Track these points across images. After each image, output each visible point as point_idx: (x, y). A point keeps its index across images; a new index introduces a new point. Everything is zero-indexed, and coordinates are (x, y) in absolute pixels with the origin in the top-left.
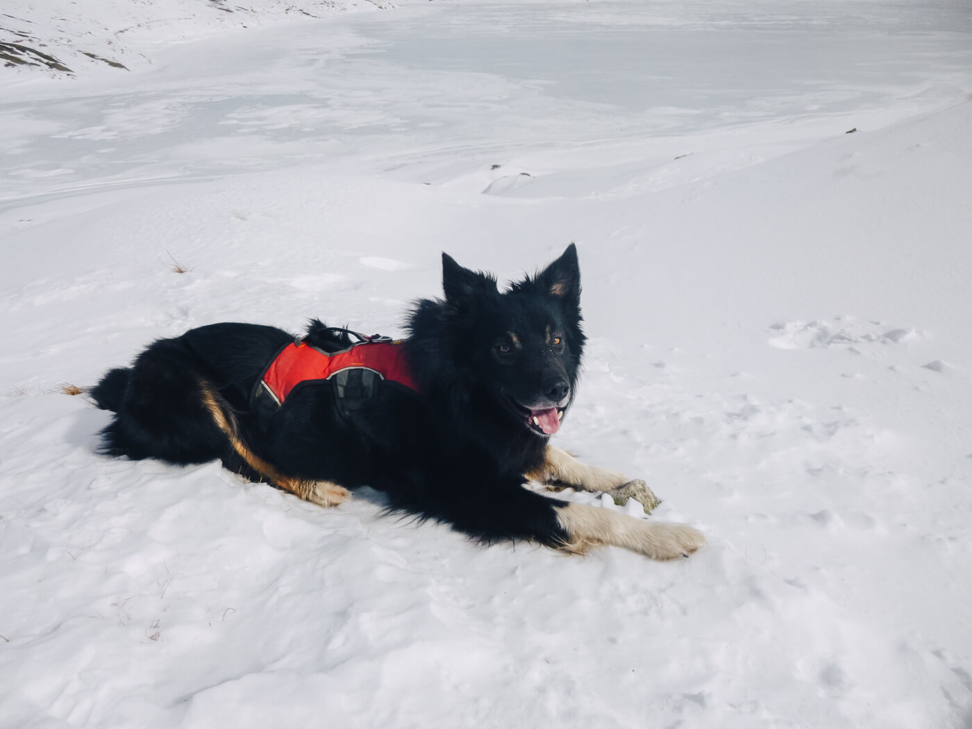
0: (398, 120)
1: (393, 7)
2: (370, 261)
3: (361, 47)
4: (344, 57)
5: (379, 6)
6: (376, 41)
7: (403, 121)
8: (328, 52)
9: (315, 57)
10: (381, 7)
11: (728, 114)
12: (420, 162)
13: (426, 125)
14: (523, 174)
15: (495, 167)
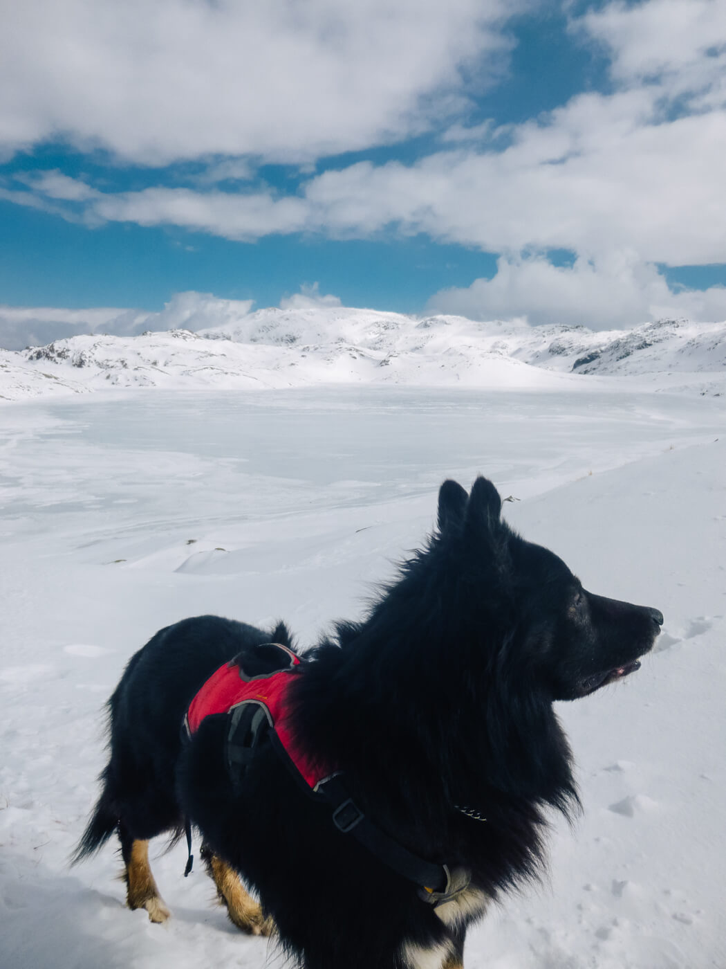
0: (93, 498)
1: (90, 391)
2: (73, 649)
3: (56, 428)
4: (38, 438)
5: (76, 389)
6: (71, 422)
7: (98, 498)
8: (21, 433)
9: (9, 437)
10: (77, 392)
11: (404, 486)
12: (116, 538)
13: (121, 501)
14: (218, 549)
15: (191, 542)
